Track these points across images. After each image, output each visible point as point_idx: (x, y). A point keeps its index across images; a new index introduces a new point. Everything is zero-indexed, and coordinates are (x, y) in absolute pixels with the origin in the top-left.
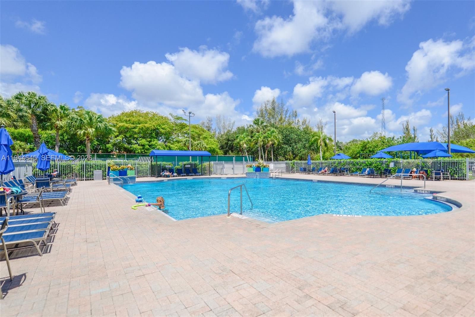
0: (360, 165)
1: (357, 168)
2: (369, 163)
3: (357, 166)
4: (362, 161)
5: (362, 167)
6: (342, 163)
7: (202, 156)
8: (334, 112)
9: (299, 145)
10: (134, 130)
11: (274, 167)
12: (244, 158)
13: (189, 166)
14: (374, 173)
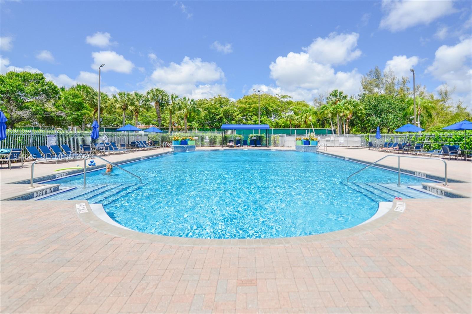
0: (445, 141)
1: (440, 144)
2: (457, 138)
3: (440, 142)
4: (448, 134)
5: (448, 143)
6: (421, 137)
7: (266, 129)
8: (412, 71)
9: (391, 116)
10: (249, 109)
11: (344, 141)
12: (296, 130)
13: (256, 138)
14: (448, 153)
